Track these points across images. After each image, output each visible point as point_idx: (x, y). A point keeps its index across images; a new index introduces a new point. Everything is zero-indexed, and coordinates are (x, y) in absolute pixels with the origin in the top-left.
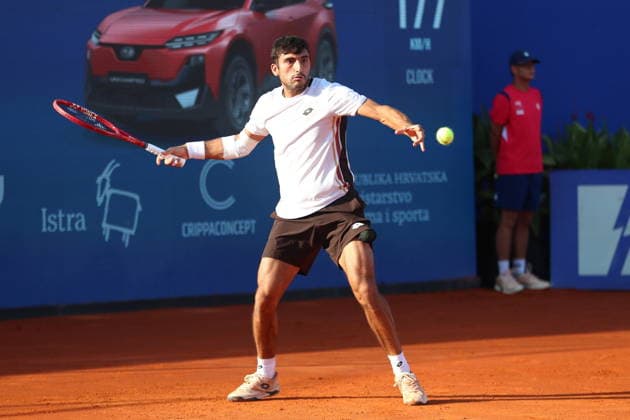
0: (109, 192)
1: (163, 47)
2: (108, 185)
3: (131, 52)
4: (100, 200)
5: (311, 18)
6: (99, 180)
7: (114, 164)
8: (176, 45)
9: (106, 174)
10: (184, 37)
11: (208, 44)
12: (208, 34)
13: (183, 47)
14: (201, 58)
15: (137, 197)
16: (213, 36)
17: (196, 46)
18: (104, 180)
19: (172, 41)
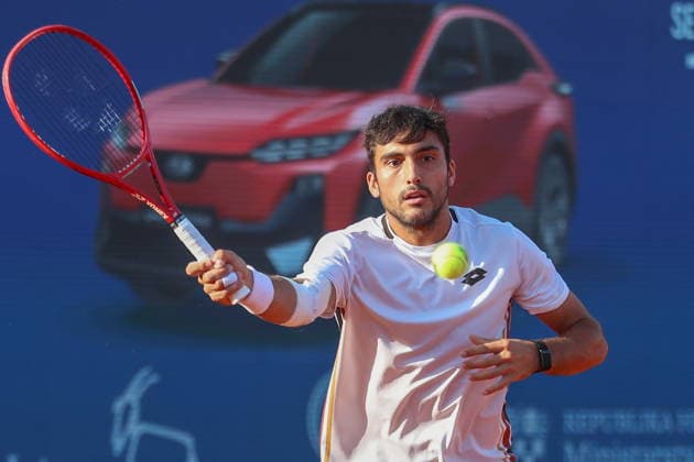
0: (136, 428)
1: (246, 157)
2: (134, 416)
3: (185, 166)
4: (118, 443)
5: (527, 113)
6: (118, 406)
7: (146, 378)
8: (272, 154)
9: (132, 395)
10: (287, 139)
11: (331, 155)
12: (332, 136)
13: (285, 160)
14: (317, 183)
15: (187, 440)
16: (341, 141)
17: (309, 158)
18: (128, 409)
19: (263, 146)
